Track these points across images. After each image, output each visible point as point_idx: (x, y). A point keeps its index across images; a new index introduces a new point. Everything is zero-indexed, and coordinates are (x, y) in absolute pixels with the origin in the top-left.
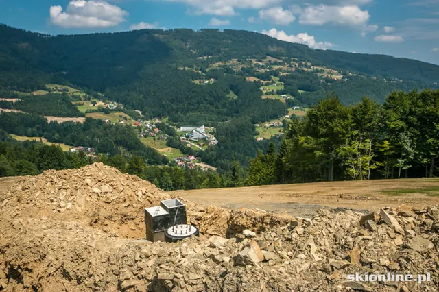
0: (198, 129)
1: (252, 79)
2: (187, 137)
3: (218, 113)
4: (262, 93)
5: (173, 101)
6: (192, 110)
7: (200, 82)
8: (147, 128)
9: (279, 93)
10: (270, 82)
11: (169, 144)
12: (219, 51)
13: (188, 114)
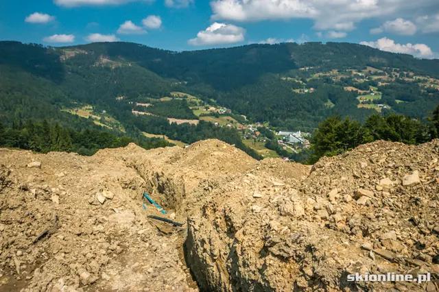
0: (294, 134)
1: (350, 89)
2: (284, 140)
3: (315, 120)
4: (358, 102)
5: (274, 108)
6: (291, 117)
7: (300, 91)
8: (249, 131)
9: (375, 102)
10: (368, 91)
11: (268, 146)
12: (321, 63)
13: (286, 120)
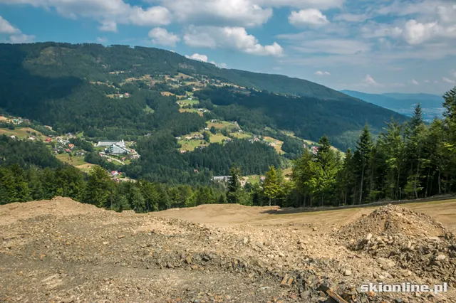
0: (118, 144)
1: (167, 94)
2: (107, 152)
3: (137, 127)
4: (179, 107)
5: (87, 115)
6: (109, 125)
7: (115, 96)
8: (60, 144)
9: (195, 106)
10: (186, 96)
11: (88, 160)
12: (131, 67)
13: (104, 129)
